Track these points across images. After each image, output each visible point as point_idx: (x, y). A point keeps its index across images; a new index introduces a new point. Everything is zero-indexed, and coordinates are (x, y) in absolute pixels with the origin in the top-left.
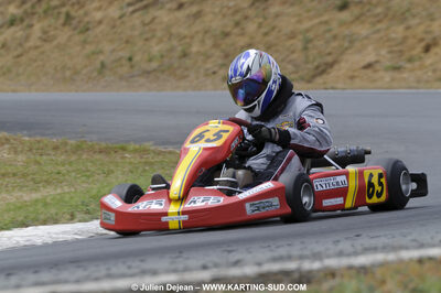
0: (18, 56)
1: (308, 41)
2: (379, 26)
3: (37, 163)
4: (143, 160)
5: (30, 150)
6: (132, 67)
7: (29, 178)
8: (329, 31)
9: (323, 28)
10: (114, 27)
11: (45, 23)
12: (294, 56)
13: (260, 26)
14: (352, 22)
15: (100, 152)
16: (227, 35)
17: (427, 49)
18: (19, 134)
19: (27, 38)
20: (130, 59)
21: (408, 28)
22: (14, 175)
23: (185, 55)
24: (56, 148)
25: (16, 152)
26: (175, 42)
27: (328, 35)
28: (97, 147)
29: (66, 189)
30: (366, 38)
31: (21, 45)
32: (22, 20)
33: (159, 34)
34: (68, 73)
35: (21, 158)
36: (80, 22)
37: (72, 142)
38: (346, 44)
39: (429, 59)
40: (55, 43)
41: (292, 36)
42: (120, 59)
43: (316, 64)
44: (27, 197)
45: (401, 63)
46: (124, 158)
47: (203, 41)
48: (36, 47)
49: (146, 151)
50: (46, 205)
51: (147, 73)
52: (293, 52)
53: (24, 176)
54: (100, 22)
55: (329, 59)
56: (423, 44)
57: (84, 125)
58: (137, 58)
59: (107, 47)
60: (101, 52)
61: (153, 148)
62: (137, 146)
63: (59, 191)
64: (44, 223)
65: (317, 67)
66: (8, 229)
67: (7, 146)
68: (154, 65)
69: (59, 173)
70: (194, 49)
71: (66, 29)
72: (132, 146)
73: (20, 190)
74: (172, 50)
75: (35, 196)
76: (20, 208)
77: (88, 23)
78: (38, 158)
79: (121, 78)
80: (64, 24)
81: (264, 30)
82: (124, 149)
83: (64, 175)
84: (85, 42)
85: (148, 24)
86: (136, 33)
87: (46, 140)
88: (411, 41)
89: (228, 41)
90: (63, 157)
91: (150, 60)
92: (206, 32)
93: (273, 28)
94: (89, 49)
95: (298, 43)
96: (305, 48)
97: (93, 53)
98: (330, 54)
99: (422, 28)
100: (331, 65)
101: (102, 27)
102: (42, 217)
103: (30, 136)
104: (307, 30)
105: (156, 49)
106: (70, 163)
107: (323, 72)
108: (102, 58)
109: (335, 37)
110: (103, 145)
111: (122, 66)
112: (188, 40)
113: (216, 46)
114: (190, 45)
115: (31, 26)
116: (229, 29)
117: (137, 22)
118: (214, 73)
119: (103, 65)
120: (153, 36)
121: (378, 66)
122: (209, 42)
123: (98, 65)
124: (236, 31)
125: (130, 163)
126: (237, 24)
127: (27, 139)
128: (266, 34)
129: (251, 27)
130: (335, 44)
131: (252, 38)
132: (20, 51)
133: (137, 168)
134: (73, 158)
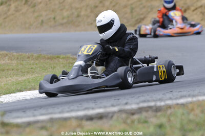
0: (5, 18)
1: (132, 9)
3: (21, 64)
4: (68, 62)
5: (18, 58)
6: (55, 22)
7: (19, 71)
8: (141, 4)
10: (46, 5)
11: (16, 3)
12: (127, 15)
15: (48, 59)
16: (96, 7)
18: (12, 52)
19: (9, 10)
20: (54, 18)
22: (13, 70)
23: (78, 16)
24: (29, 58)
25: (11, 60)
26: (74, 11)
27: (141, 6)
28: (46, 57)
29: (37, 75)
31: (6, 13)
32: (6, 3)
33: (67, 7)
34: (27, 25)
35: (14, 62)
36: (31, 3)
37: (35, 55)
38: (149, 10)
40: (21, 12)
41: (125, 7)
42: (50, 19)
43: (136, 18)
44: (20, 79)
46: (59, 61)
47: (86, 10)
48: (13, 14)
49: (68, 58)
50: (29, 82)
51: (62, 24)
52: (126, 13)
53: (17, 70)
54: (41, 3)
55: (142, 17)
57: (40, 48)
58: (57, 18)
59: (44, 13)
60: (41, 16)
61: (71, 57)
62: (64, 56)
63: (34, 76)
64: (30, 90)
65: (137, 20)
66: (14, 93)
67: (7, 57)
68: (65, 21)
69: (32, 68)
70: (83, 13)
71: (26, 6)
72: (62, 56)
73: (16, 76)
74: (73, 14)
75: (24, 78)
76: (18, 83)
77: (35, 3)
78: (22, 62)
79: (51, 27)
80: (25, 4)
81: (113, 4)
82: (58, 57)
83: (34, 69)
84: (34, 12)
85: (62, 3)
86: (57, 7)
87: (24, 54)
90: (33, 61)
91: (63, 19)
92: (87, 6)
93: (117, 4)
94: (36, 14)
95: (128, 10)
96: (132, 12)
97: (38, 16)
98: (142, 14)
100: (143, 19)
101: (41, 5)
102: (29, 87)
103: (16, 53)
104: (132, 4)
105: (65, 14)
106: (36, 64)
107: (140, 22)
108: (41, 18)
109: (144, 7)
110: (49, 56)
111: (50, 21)
112: (79, 10)
113: (92, 12)
114: (80, 12)
115: (10, 5)
116: (97, 5)
117: (57, 2)
118: (92, 24)
119: (42, 22)
120: (64, 8)
122: (89, 10)
123: (40, 21)
124: (101, 5)
125: (62, 63)
126: (101, 2)
127: (15, 54)
128: (114, 6)
130: (144, 10)
131: (108, 8)
132: (5, 16)
133: (66, 65)
134: (37, 62)
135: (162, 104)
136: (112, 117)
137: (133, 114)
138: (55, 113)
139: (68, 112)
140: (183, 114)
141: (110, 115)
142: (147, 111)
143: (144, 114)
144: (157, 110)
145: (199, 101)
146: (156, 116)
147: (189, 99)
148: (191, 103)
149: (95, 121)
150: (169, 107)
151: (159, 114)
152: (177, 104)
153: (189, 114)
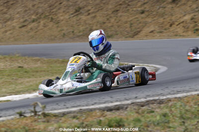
1: (131, 24)
2: (155, 18)
3: (51, 67)
5: (48, 63)
6: (74, 34)
7: (50, 72)
8: (138, 20)
9: (136, 20)
10: (67, 22)
11: (45, 21)
12: (127, 29)
13: (115, 20)
14: (146, 17)
16: (104, 23)
17: (171, 25)
18: (43, 58)
19: (39, 26)
20: (73, 32)
21: (164, 19)
22: (44, 71)
24: (56, 62)
25: (43, 64)
26: (88, 26)
27: (138, 22)
30: (151, 22)
31: (36, 28)
32: (37, 20)
33: (82, 23)
34: (53, 37)
35: (45, 65)
36: (56, 20)
37: (61, 60)
38: (144, 25)
39: (172, 29)
41: (126, 22)
42: (70, 32)
43: (134, 31)
45: (163, 30)
47: (97, 25)
48: (42, 29)
51: (79, 36)
53: (48, 71)
54: (62, 20)
55: (139, 30)
56: (169, 24)
57: (63, 54)
58: (75, 32)
59: (65, 28)
60: (63, 30)
65: (135, 33)
67: (39, 62)
68: (81, 34)
69: (59, 70)
71: (51, 23)
74: (87, 28)
77: (59, 20)
79: (70, 38)
81: (117, 21)
84: (58, 27)
85: (79, 20)
86: (75, 23)
87: (52, 59)
88: (165, 23)
89: (105, 25)
90: (59, 65)
91: (80, 32)
92: (98, 22)
93: (120, 20)
94: (59, 29)
95: (128, 25)
96: (131, 27)
97: (61, 30)
98: (139, 28)
99: (169, 18)
100: (139, 32)
101: (63, 22)
103: (46, 58)
104: (131, 21)
105: (81, 28)
107: (137, 34)
108: (63, 32)
109: (140, 23)
111: (70, 34)
112: (92, 25)
114: (93, 27)
116: (105, 21)
117: (75, 20)
119: (64, 34)
120: (80, 24)
121: (155, 32)
123: (62, 34)
124: (108, 22)
126: (108, 19)
128: (117, 22)
129: (112, 20)
130: (140, 25)
131: (113, 24)
132: (36, 30)
135: (165, 98)
136: (126, 108)
137: (142, 106)
138: (83, 106)
139: (93, 105)
140: (181, 106)
141: (125, 107)
142: (153, 103)
143: (151, 106)
144: (161, 102)
145: (192, 95)
146: (159, 107)
147: (185, 94)
148: (186, 96)
149: (114, 111)
150: (170, 100)
151: (162, 105)
152: (176, 98)
153: (185, 106)
